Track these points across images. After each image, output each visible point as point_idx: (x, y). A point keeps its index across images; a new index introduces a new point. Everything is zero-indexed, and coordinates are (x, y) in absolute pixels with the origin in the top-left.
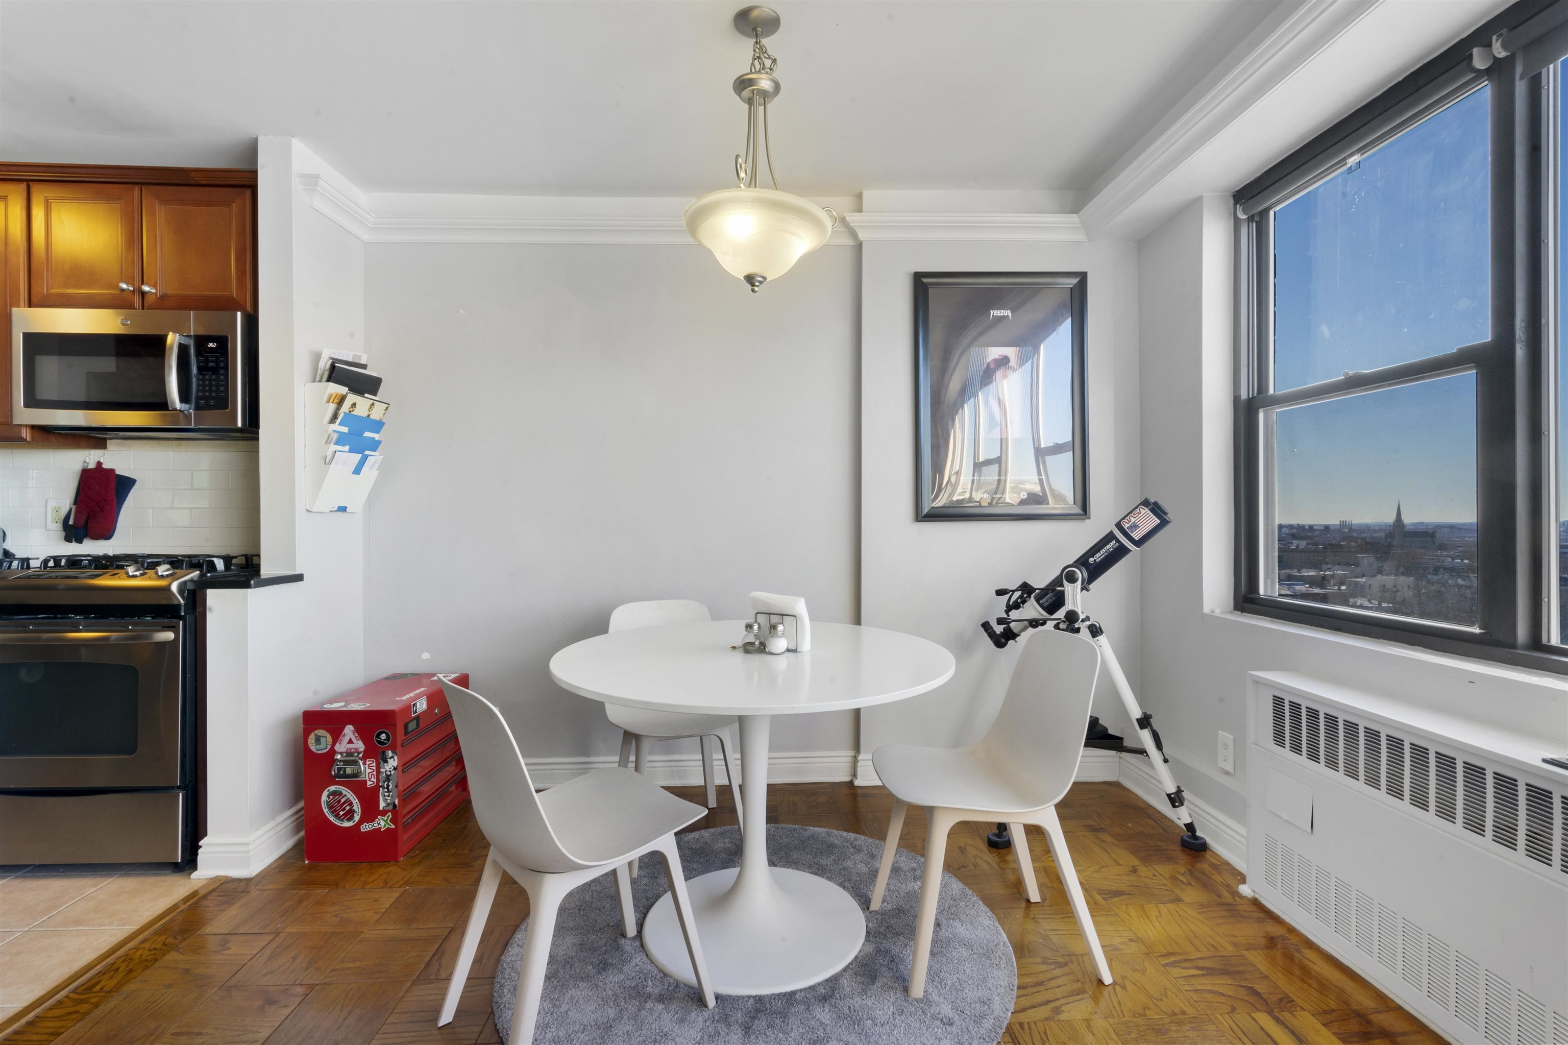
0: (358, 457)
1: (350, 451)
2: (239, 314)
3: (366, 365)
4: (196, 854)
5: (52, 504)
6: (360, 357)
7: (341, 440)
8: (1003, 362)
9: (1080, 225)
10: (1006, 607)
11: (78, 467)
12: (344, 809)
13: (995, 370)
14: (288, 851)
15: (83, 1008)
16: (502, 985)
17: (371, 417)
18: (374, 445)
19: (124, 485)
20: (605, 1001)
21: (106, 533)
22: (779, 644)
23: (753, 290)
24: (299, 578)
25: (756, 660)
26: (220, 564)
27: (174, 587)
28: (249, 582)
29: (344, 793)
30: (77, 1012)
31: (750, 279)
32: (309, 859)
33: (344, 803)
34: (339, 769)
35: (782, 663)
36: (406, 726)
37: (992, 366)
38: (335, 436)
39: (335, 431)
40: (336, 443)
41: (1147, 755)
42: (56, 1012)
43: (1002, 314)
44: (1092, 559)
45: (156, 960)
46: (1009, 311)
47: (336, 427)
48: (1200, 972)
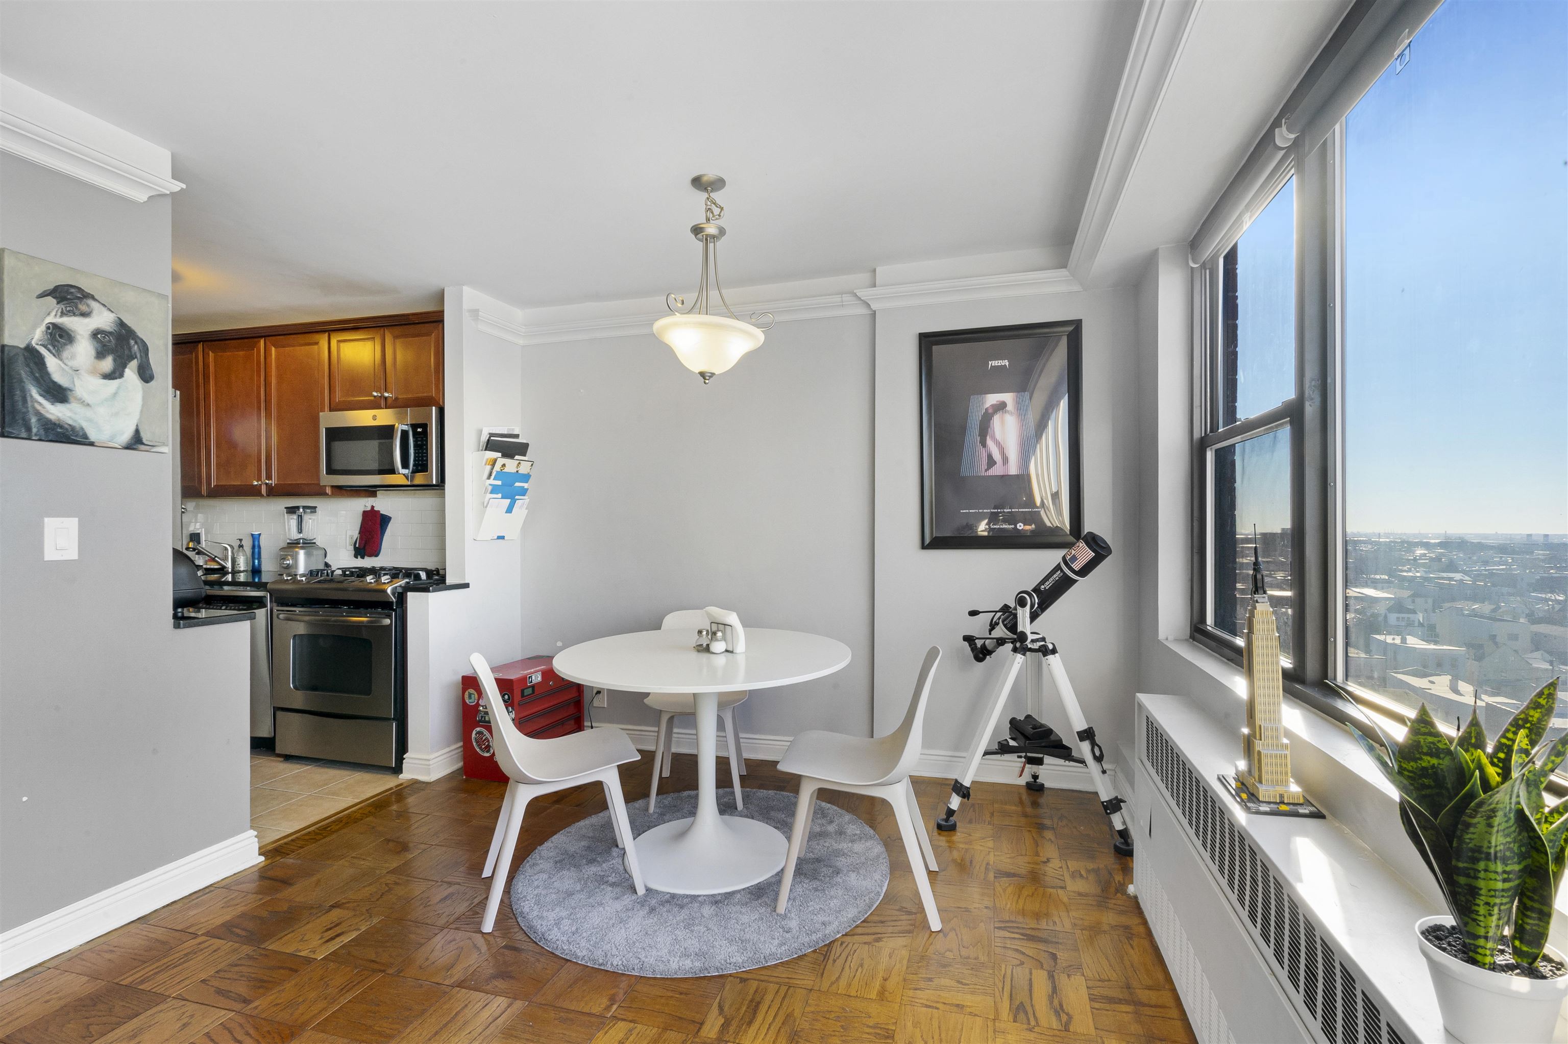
0: (508, 501)
1: (502, 498)
2: (434, 408)
3: (519, 435)
4: (402, 763)
5: (349, 533)
6: (513, 429)
7: (495, 489)
8: (1001, 406)
9: (1072, 278)
10: (990, 626)
11: (362, 509)
12: (484, 744)
13: (992, 415)
14: (458, 770)
15: (318, 837)
16: (528, 862)
17: (520, 472)
18: (524, 492)
19: (384, 521)
20: (579, 880)
21: (375, 553)
22: (718, 646)
23: (705, 383)
24: (466, 586)
25: (705, 656)
26: (423, 575)
27: (389, 591)
28: (429, 588)
29: (485, 733)
30: (315, 839)
31: (702, 374)
32: (466, 776)
33: (485, 740)
34: (482, 717)
35: (721, 661)
36: (522, 691)
37: (990, 411)
38: (490, 488)
39: (490, 485)
40: (491, 493)
41: (1086, 765)
42: (307, 837)
43: (999, 364)
44: (1043, 587)
45: (362, 819)
46: (1006, 361)
47: (491, 481)
48: (1021, 937)
